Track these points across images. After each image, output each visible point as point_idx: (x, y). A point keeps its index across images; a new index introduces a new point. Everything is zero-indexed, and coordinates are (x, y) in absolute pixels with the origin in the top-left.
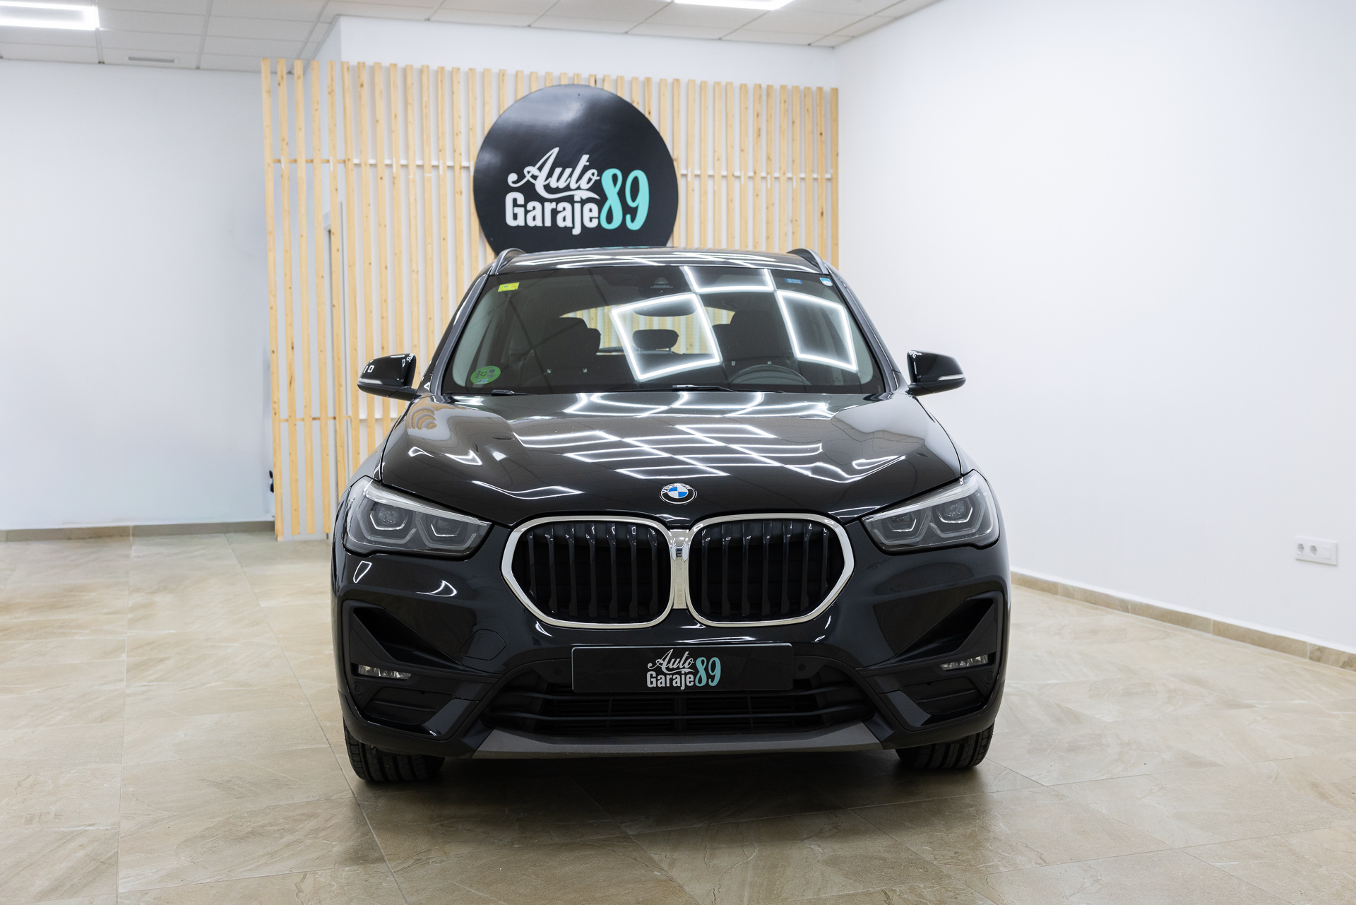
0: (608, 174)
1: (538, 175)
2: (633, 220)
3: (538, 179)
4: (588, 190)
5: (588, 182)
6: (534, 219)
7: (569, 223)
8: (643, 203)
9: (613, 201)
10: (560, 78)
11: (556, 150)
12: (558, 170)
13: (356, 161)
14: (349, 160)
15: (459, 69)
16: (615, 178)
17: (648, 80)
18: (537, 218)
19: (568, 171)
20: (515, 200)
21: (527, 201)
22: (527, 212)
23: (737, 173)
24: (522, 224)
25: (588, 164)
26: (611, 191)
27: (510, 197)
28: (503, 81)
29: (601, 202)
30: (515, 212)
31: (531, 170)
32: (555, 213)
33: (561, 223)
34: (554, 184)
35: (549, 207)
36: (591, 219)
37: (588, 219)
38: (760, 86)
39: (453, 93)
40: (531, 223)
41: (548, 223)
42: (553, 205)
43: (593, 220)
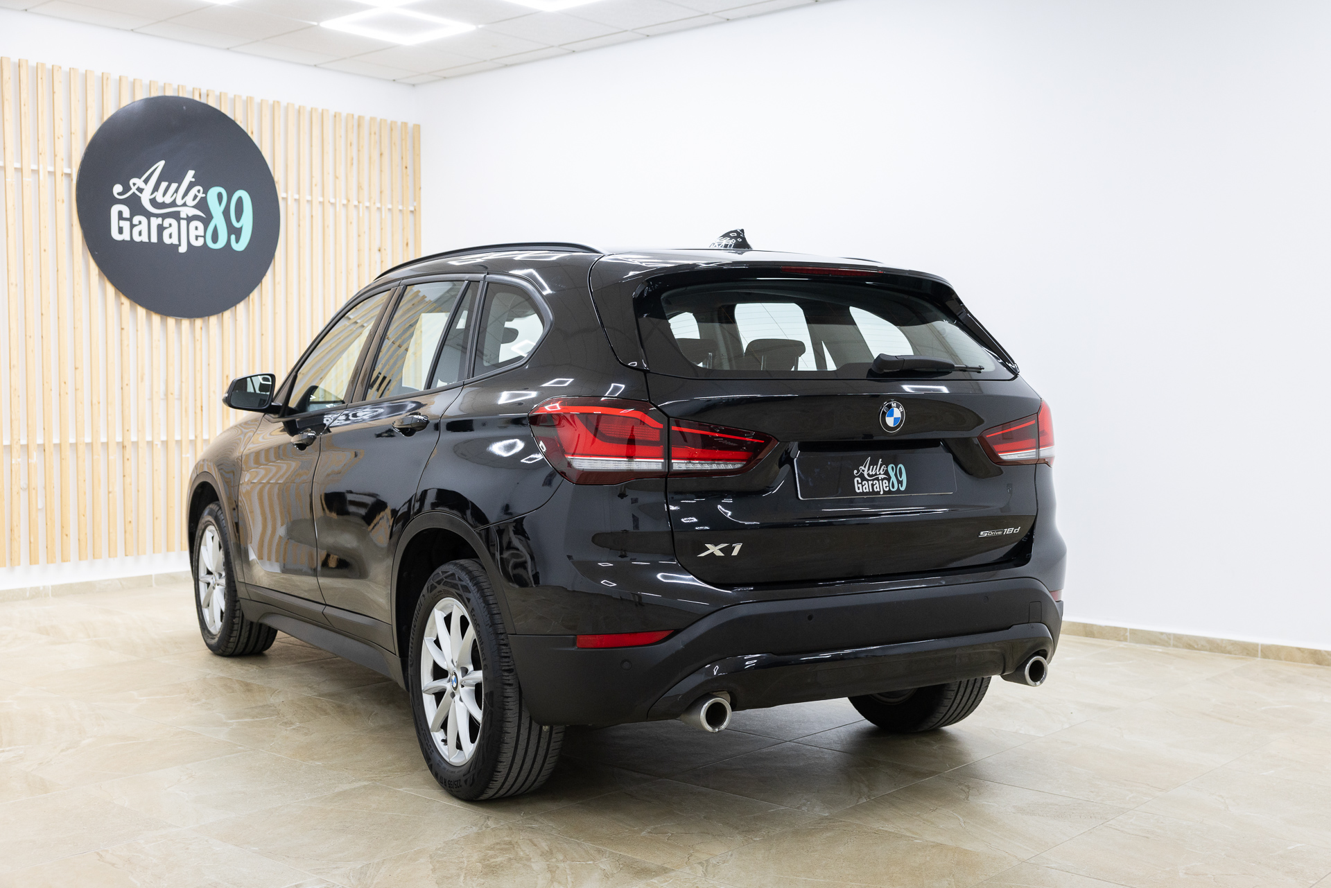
0: (214, 192)
1: (145, 187)
2: (237, 241)
3: (144, 192)
4: (193, 207)
5: (194, 199)
6: (140, 234)
7: (175, 241)
8: (247, 223)
9: (218, 220)
10: (164, 88)
11: (161, 164)
12: (164, 185)
15: (60, 68)
16: (220, 196)
18: (143, 233)
19: (174, 186)
20: (120, 213)
21: (132, 215)
22: (132, 226)
23: (332, 201)
24: (128, 238)
25: (193, 180)
26: (216, 210)
27: (115, 209)
28: (107, 84)
29: (207, 219)
30: (120, 226)
31: (136, 182)
32: (161, 229)
33: (167, 240)
34: (160, 199)
35: (155, 222)
36: (197, 237)
37: (194, 238)
38: (352, 115)
39: (54, 93)
40: (137, 238)
41: (154, 239)
42: (159, 220)
43: (199, 238)
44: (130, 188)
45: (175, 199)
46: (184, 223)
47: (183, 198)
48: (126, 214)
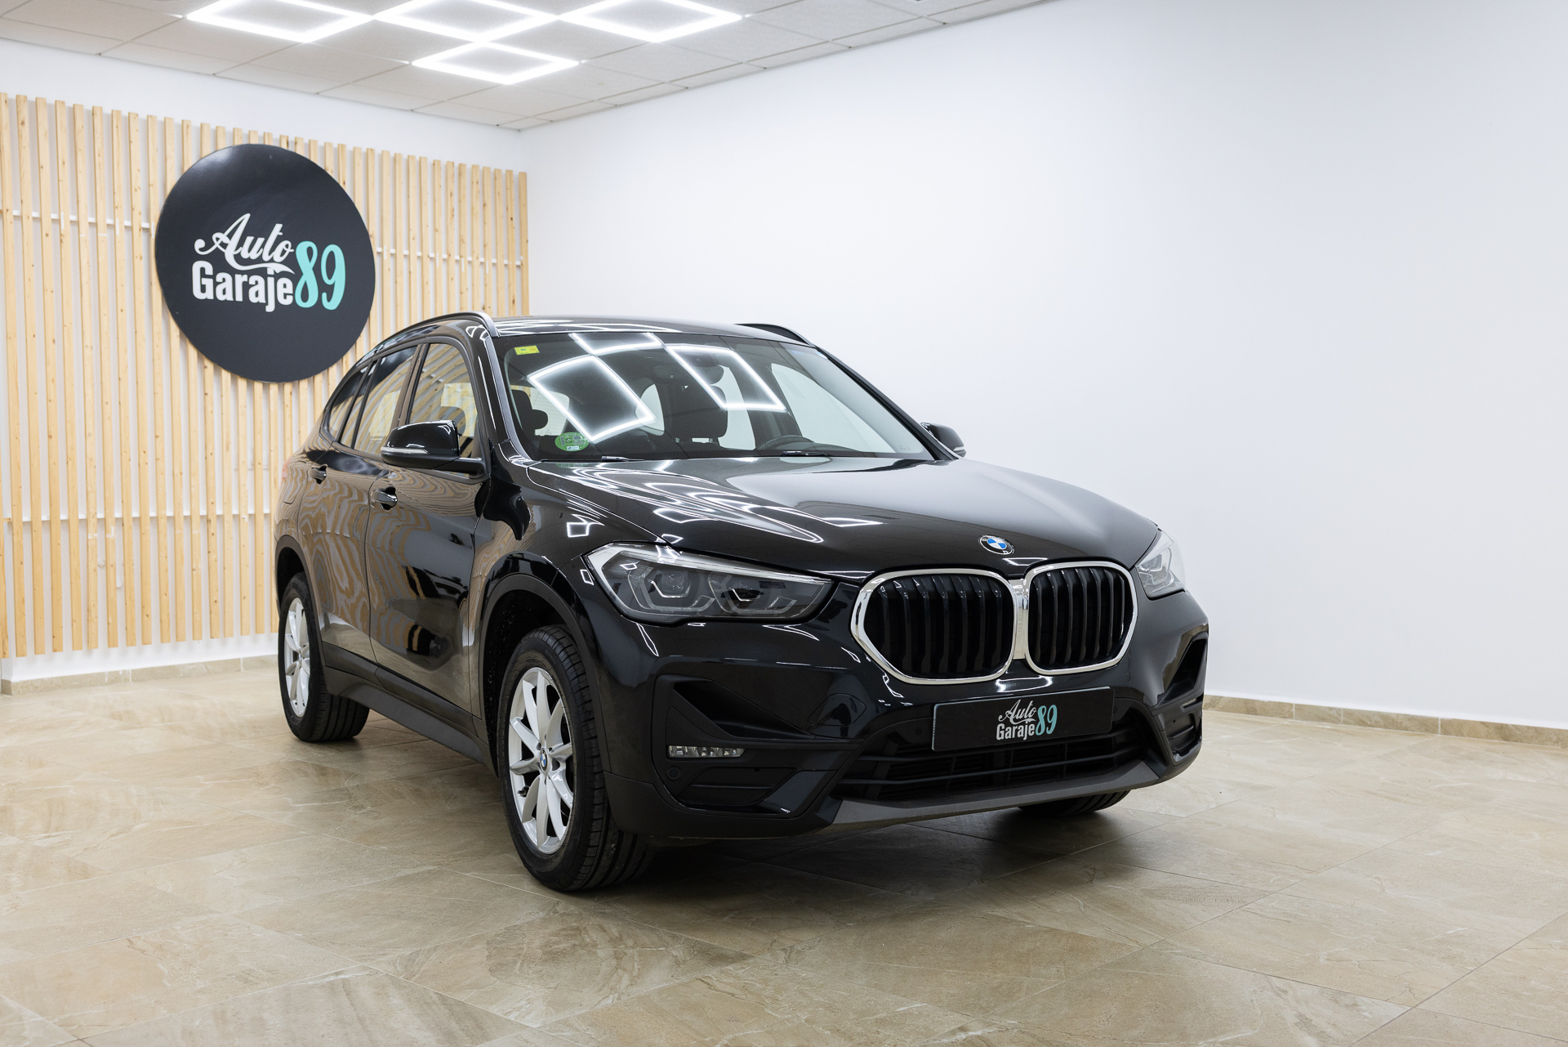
0: (303, 246)
1: (229, 242)
2: (329, 299)
3: (228, 247)
4: (281, 263)
5: (282, 255)
6: (224, 292)
7: (261, 299)
8: (339, 280)
9: (308, 277)
10: (249, 136)
11: (247, 217)
12: (249, 239)
14: (7, 210)
15: (137, 115)
16: (310, 251)
17: (342, 147)
18: (227, 291)
19: (260, 241)
20: (203, 270)
21: (216, 272)
22: (216, 284)
23: (432, 255)
24: (211, 297)
25: (281, 234)
26: (306, 266)
27: (197, 267)
28: (187, 133)
29: (296, 277)
30: (203, 283)
31: (220, 237)
32: (246, 287)
33: (253, 299)
34: (245, 255)
35: (240, 279)
36: (285, 295)
37: (283, 296)
38: (453, 163)
39: (130, 142)
40: (221, 297)
41: (239, 298)
42: (245, 278)
43: (288, 296)
44: (214, 244)
45: (261, 255)
46: (271, 280)
47: (270, 254)
48: (209, 270)
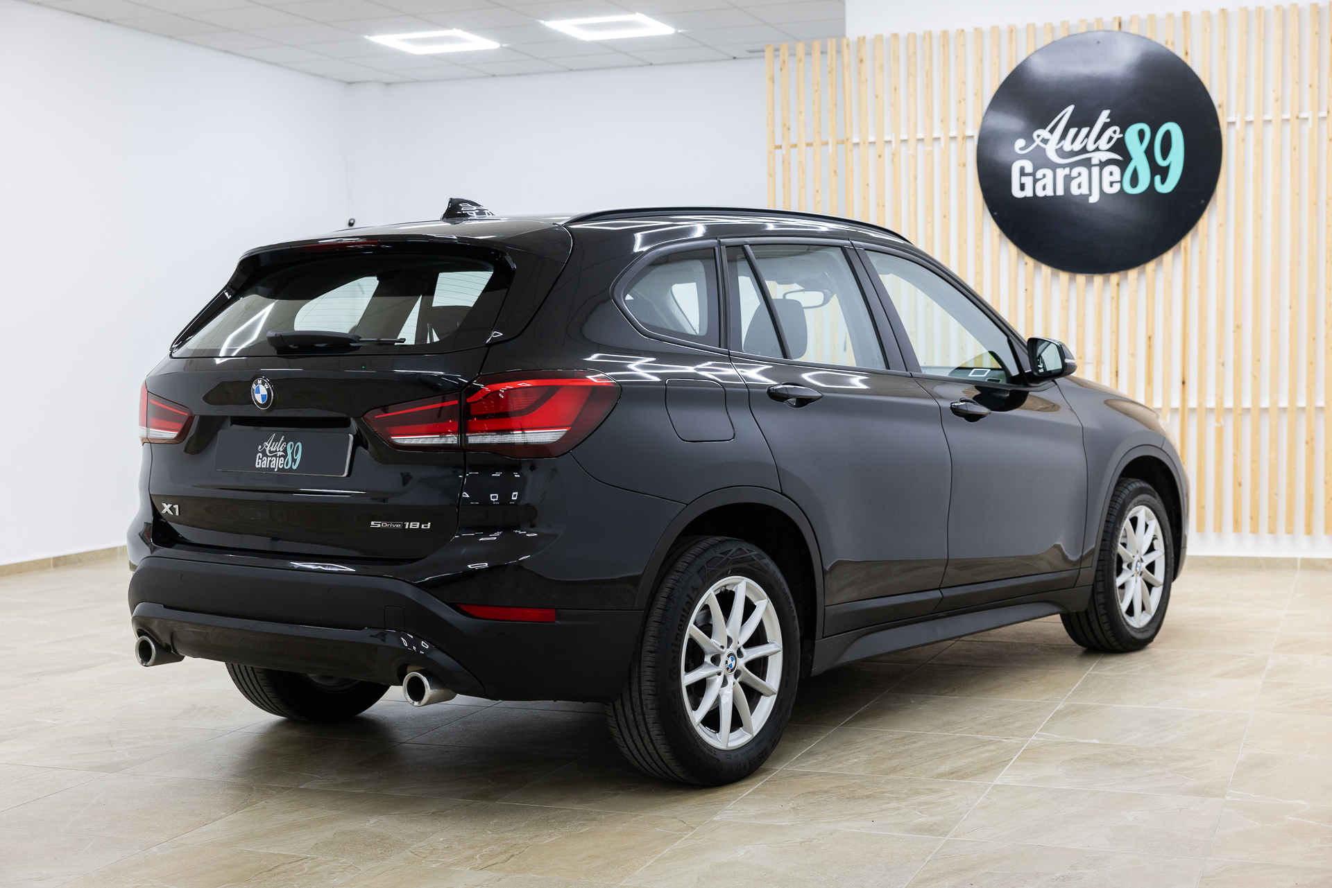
0: (1133, 131)
1: (1050, 138)
2: (1163, 181)
3: (1049, 143)
4: (1108, 150)
5: (1109, 142)
6: (1044, 188)
7: (1085, 191)
8: (1176, 161)
9: (1139, 161)
10: (1077, 26)
11: (1070, 109)
12: (1073, 131)
13: (856, 140)
14: (847, 139)
16: (1141, 134)
17: (1187, 14)
18: (1047, 187)
19: (1085, 131)
20: (1022, 169)
22: (1035, 181)
23: (1304, 115)
24: (1030, 194)
25: (1108, 120)
26: (1137, 149)
27: (1016, 166)
29: (1124, 163)
30: (1022, 182)
31: (1041, 134)
32: (1068, 179)
33: (1075, 191)
34: (1068, 148)
35: (1061, 173)
36: (1112, 184)
37: (1109, 184)
39: (957, 57)
40: (1040, 193)
41: (1060, 192)
42: (1067, 171)
43: (1114, 184)
44: (1034, 141)
45: (1085, 146)
46: (1095, 170)
47: (1095, 142)
48: (1029, 168)
